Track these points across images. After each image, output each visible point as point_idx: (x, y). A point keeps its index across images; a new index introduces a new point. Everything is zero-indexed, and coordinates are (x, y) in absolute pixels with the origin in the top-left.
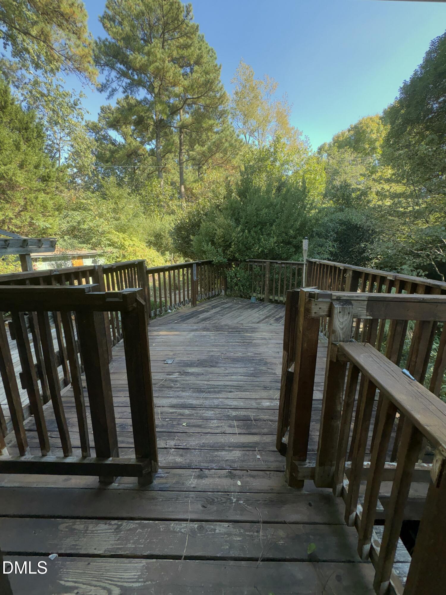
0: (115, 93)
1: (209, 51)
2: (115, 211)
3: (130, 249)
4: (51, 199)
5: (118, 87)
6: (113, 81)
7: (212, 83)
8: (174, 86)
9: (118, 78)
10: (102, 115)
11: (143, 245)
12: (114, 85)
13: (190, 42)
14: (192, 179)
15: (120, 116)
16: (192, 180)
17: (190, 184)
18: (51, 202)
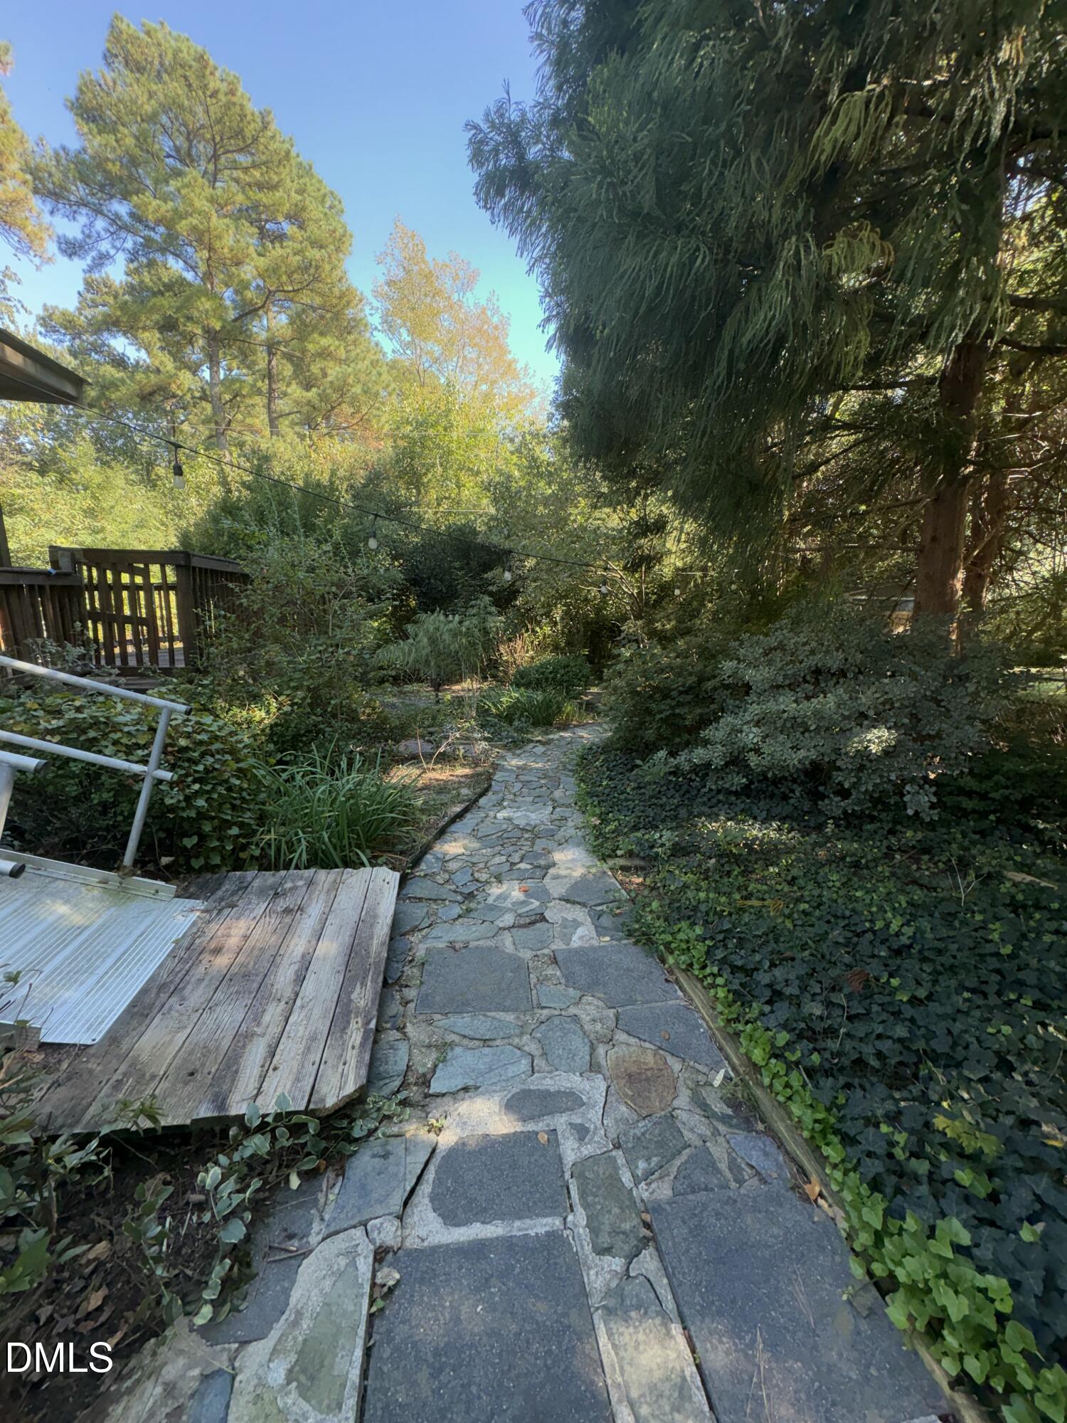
0: (107, 262)
1: (325, 196)
2: (90, 513)
5: (112, 252)
6: (99, 238)
7: (317, 268)
8: (238, 263)
9: (112, 234)
10: (89, 296)
12: (105, 246)
13: (276, 178)
15: (119, 313)
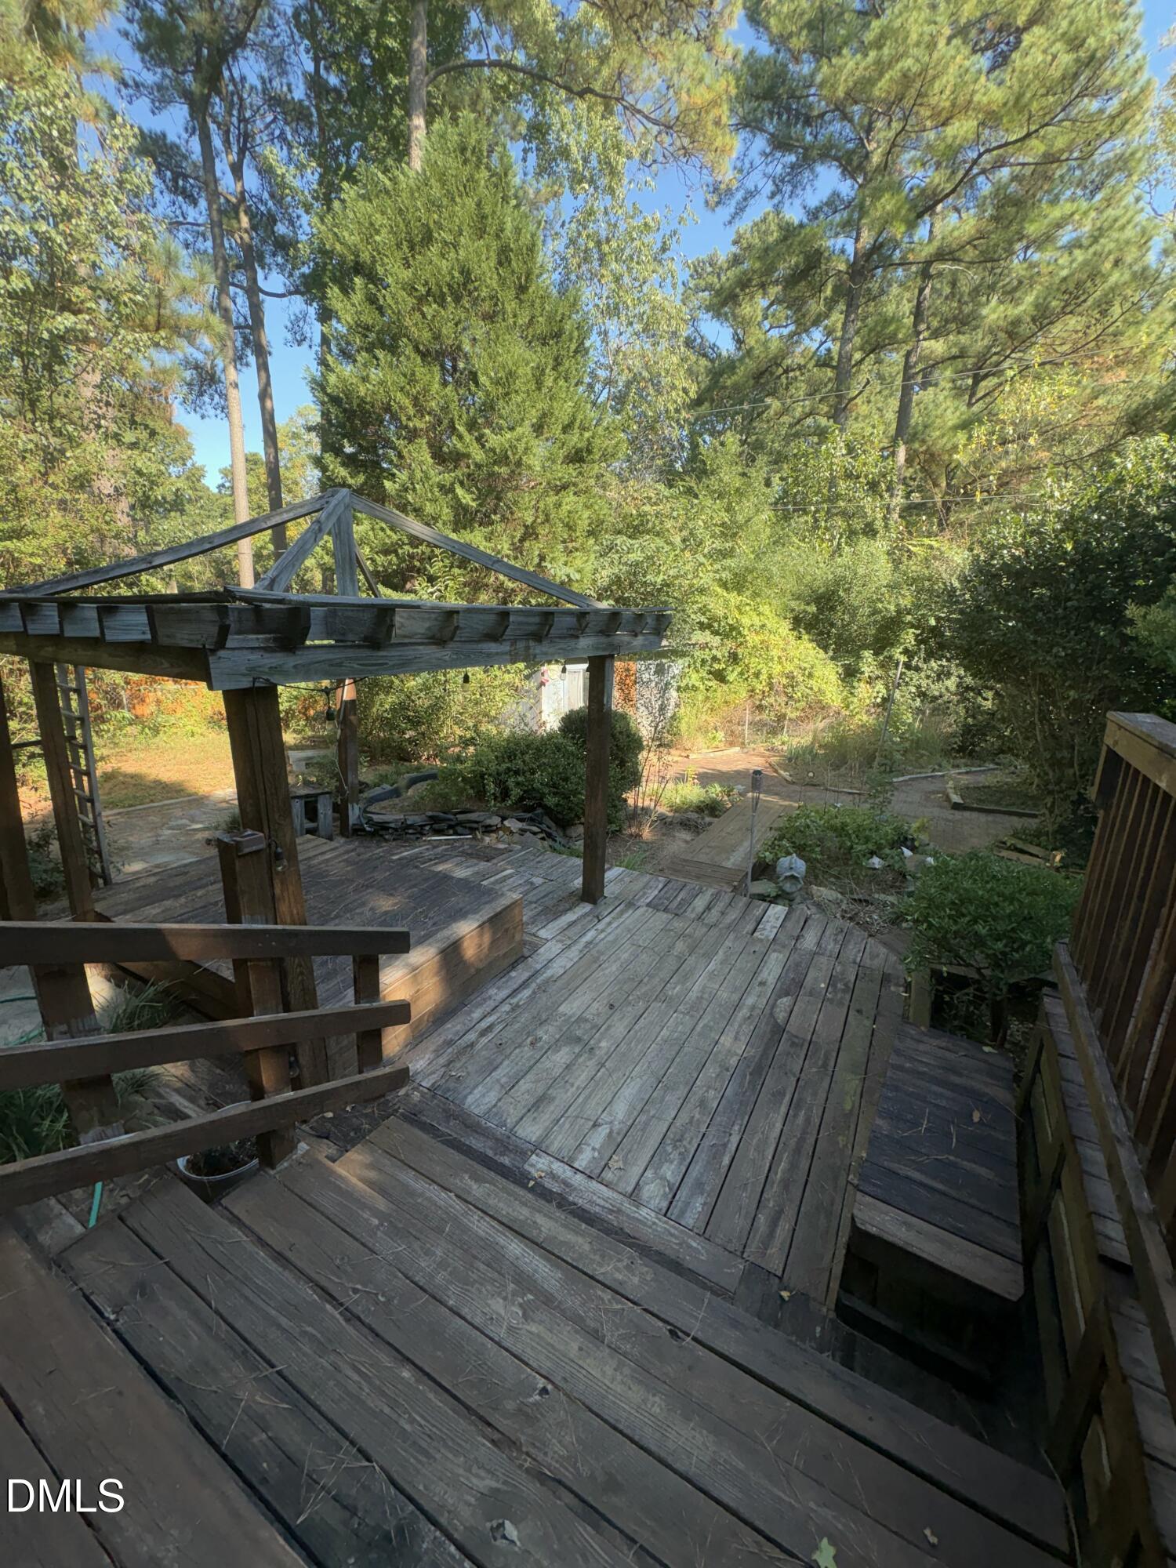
0: (752, 202)
2: (724, 530)
3: (752, 639)
4: (587, 507)
5: (760, 184)
6: (752, 168)
8: (949, 120)
9: (767, 156)
11: (785, 627)
12: (753, 180)
14: (952, 419)
15: (757, 266)
16: (950, 424)
17: (943, 436)
18: (586, 514)
